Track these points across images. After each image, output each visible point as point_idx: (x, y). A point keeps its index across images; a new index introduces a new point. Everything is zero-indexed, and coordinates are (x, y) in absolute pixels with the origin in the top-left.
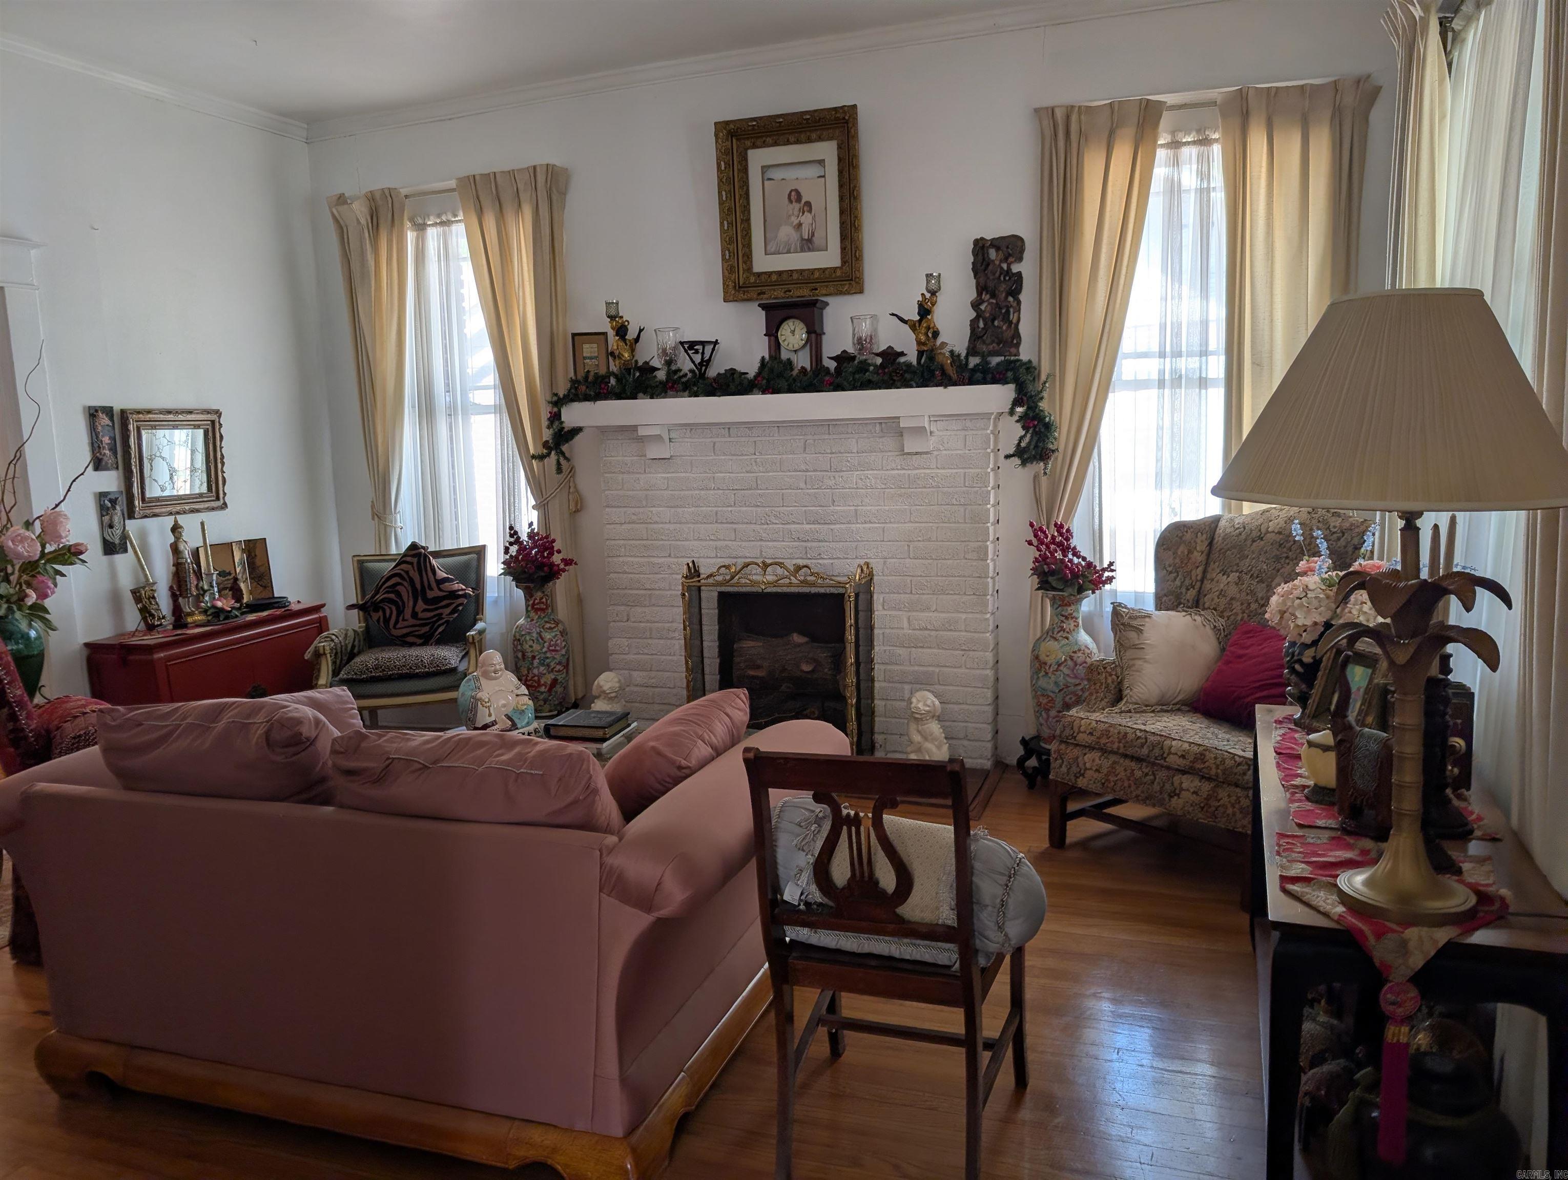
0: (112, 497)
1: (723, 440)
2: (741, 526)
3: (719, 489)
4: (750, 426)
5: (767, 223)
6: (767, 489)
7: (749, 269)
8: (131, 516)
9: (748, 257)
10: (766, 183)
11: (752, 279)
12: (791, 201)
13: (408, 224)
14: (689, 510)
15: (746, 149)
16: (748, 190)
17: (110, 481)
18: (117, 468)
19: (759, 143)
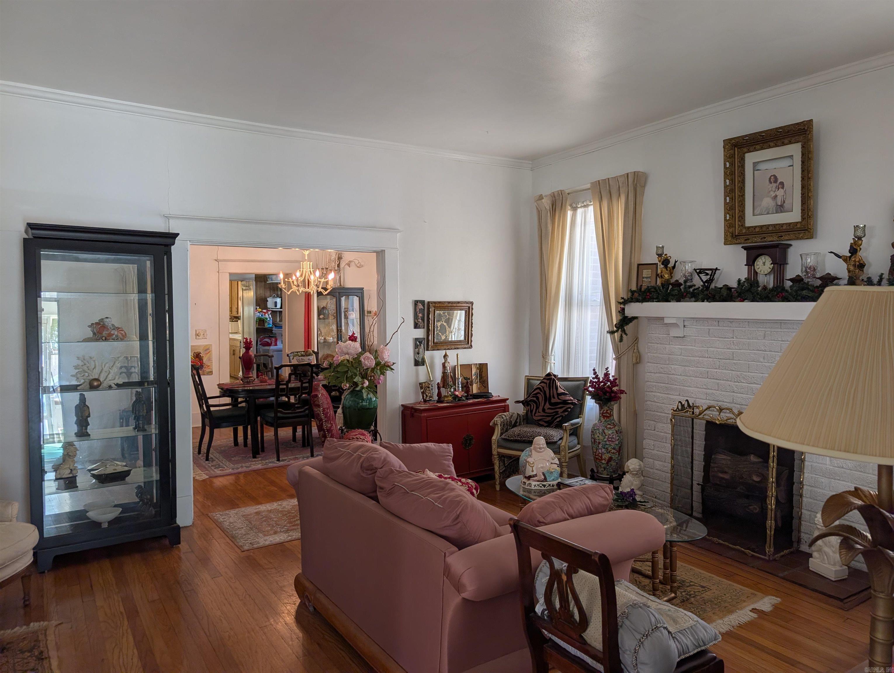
0: (421, 340)
1: (715, 328)
2: (722, 382)
3: (710, 358)
4: (731, 321)
5: (755, 197)
6: (739, 360)
7: (743, 225)
8: (427, 350)
9: (742, 217)
10: (755, 172)
11: (744, 231)
12: (771, 183)
13: (569, 208)
14: (692, 369)
15: (744, 153)
16: (744, 178)
17: (420, 333)
18: (424, 328)
19: (751, 149)
